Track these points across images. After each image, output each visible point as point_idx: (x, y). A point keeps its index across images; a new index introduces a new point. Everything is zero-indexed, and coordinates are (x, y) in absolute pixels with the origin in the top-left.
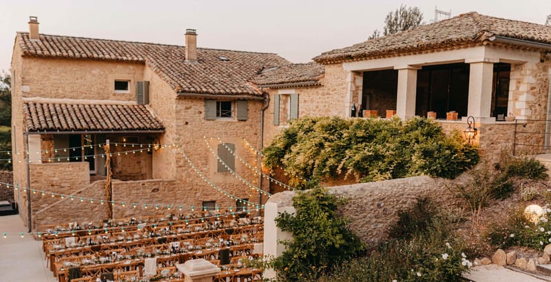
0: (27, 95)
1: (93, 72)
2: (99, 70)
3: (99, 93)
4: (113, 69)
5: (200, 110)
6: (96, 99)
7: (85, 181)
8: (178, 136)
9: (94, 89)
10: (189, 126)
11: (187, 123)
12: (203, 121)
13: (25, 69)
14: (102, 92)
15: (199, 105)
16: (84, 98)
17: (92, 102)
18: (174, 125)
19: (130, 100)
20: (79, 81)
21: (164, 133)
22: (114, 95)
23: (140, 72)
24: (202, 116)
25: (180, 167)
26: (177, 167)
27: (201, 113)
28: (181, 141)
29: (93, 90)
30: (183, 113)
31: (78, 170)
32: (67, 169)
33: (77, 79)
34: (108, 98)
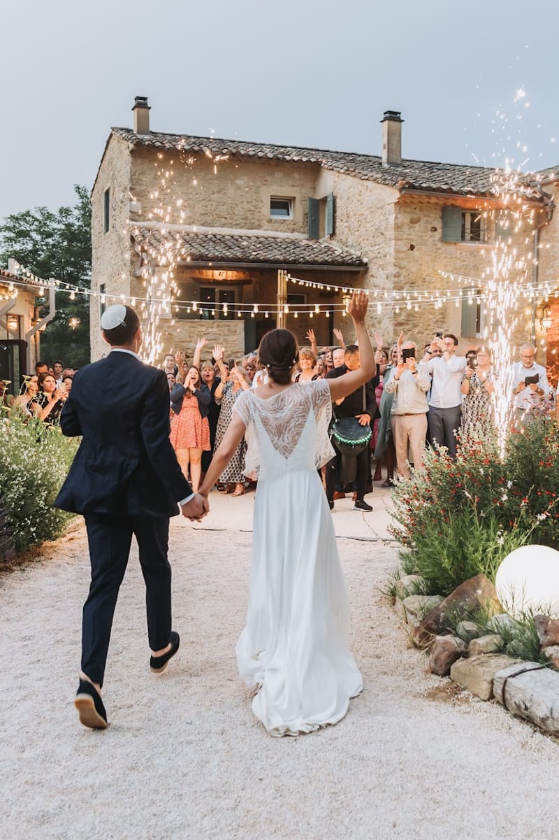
0: (137, 218)
1: (238, 182)
2: (246, 179)
3: (246, 218)
4: (269, 178)
5: (434, 225)
6: (241, 228)
7: (237, 352)
8: (398, 269)
9: (239, 211)
10: (416, 253)
11: (412, 248)
12: (439, 245)
13: (135, 175)
14: (250, 217)
15: (432, 215)
16: (223, 226)
17: (236, 232)
18: (392, 250)
19: (293, 231)
20: (216, 196)
21: (366, 271)
22: (270, 221)
23: (309, 184)
24: (438, 234)
25: (401, 324)
26: (396, 325)
27: (436, 230)
28: (402, 278)
29: (237, 212)
30: (406, 229)
31: (226, 332)
32: (210, 330)
33: (213, 193)
34: (259, 227)
